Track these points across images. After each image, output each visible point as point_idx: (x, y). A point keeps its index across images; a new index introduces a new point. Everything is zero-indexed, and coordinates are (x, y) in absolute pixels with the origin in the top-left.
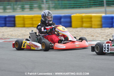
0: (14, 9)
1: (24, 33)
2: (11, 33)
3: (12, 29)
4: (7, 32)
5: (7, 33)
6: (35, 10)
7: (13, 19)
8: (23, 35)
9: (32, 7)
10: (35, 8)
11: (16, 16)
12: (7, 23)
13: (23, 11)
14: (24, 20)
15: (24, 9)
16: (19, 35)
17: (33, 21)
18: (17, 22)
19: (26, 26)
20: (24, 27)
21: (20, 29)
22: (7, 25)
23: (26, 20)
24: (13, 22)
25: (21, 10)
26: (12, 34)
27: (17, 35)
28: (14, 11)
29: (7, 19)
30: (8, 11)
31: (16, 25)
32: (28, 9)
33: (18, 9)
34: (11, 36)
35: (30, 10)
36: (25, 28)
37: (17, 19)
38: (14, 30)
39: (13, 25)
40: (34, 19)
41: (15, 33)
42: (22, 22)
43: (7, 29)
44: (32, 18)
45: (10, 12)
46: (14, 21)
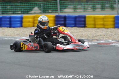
0: (84, 9)
1: (95, 34)
2: (81, 33)
3: (82, 29)
4: (77, 32)
5: (77, 34)
6: (106, 10)
7: (83, 19)
8: (93, 36)
9: (103, 7)
10: (106, 8)
11: (87, 16)
12: (77, 23)
13: (94, 11)
14: (95, 21)
15: (95, 9)
16: (89, 36)
17: (104, 21)
18: (87, 22)
19: (97, 26)
20: (95, 27)
21: (90, 30)
22: (77, 25)
23: (96, 20)
24: (83, 23)
25: (92, 10)
26: (82, 35)
27: (87, 36)
28: (84, 11)
29: (77, 19)
30: (78, 10)
31: (86, 26)
32: (99, 9)
33: (89, 8)
34: (81, 36)
35: (102, 10)
36: (96, 29)
37: (87, 19)
38: (84, 31)
39: (83, 26)
40: (105, 20)
41: (84, 34)
42: (93, 22)
43: (77, 29)
44: (103, 19)
45: (80, 12)
46: (85, 21)
